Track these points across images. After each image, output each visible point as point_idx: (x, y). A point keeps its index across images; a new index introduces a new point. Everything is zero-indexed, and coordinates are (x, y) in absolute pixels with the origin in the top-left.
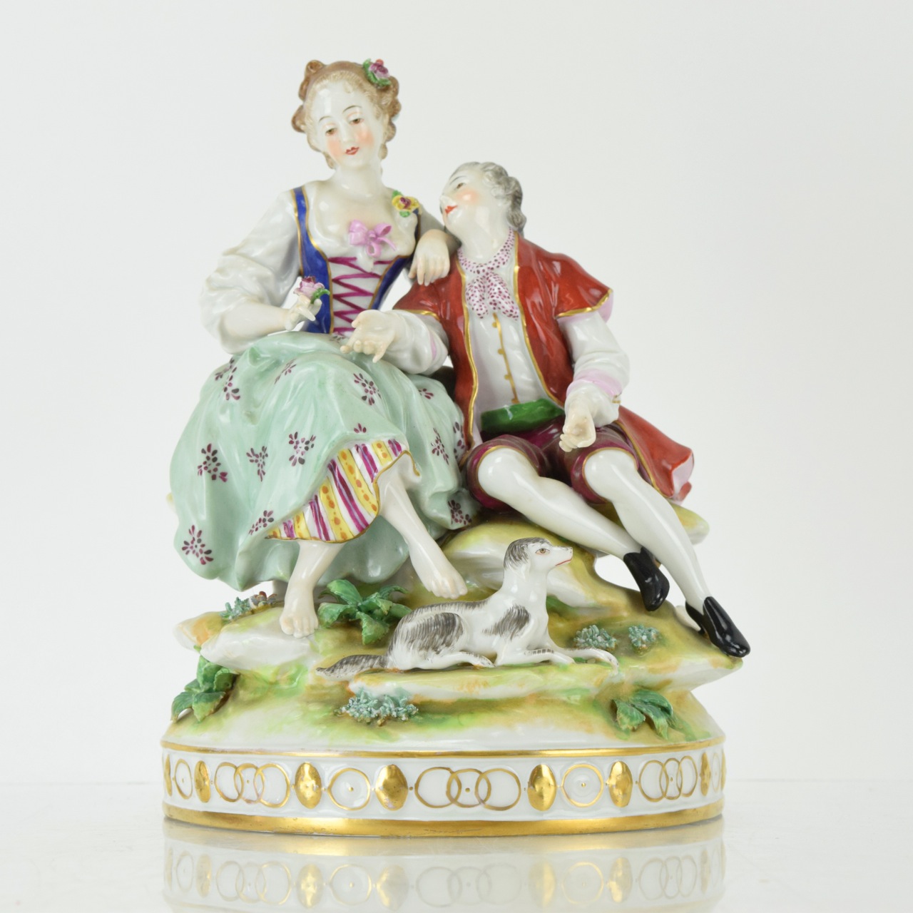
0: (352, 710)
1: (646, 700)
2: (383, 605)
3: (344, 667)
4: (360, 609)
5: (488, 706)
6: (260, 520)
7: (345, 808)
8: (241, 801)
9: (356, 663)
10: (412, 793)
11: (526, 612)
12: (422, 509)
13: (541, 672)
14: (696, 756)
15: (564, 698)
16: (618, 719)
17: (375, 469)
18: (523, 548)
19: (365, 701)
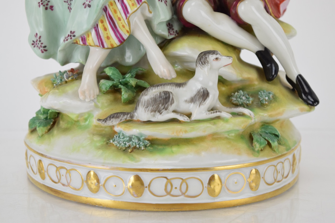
0: (116, 142)
1: (267, 132)
2: (133, 82)
3: (112, 120)
4: (121, 83)
5: (187, 141)
6: (69, 35)
7: (112, 195)
8: (59, 184)
9: (118, 117)
10: (147, 189)
11: (207, 91)
12: (153, 30)
13: (214, 124)
14: (290, 157)
15: (226, 135)
16: (254, 145)
17: (128, 12)
18: (206, 58)
19: (122, 137)
